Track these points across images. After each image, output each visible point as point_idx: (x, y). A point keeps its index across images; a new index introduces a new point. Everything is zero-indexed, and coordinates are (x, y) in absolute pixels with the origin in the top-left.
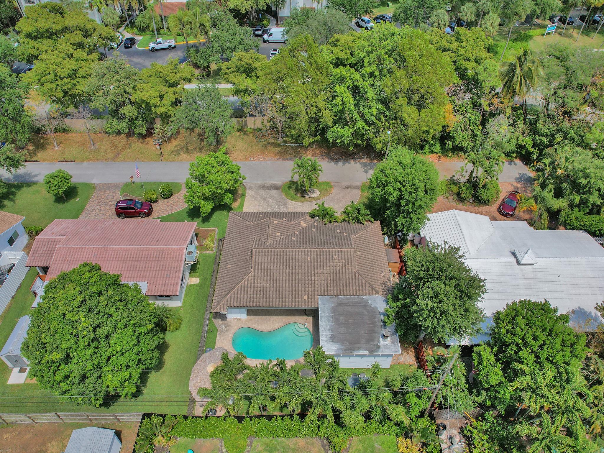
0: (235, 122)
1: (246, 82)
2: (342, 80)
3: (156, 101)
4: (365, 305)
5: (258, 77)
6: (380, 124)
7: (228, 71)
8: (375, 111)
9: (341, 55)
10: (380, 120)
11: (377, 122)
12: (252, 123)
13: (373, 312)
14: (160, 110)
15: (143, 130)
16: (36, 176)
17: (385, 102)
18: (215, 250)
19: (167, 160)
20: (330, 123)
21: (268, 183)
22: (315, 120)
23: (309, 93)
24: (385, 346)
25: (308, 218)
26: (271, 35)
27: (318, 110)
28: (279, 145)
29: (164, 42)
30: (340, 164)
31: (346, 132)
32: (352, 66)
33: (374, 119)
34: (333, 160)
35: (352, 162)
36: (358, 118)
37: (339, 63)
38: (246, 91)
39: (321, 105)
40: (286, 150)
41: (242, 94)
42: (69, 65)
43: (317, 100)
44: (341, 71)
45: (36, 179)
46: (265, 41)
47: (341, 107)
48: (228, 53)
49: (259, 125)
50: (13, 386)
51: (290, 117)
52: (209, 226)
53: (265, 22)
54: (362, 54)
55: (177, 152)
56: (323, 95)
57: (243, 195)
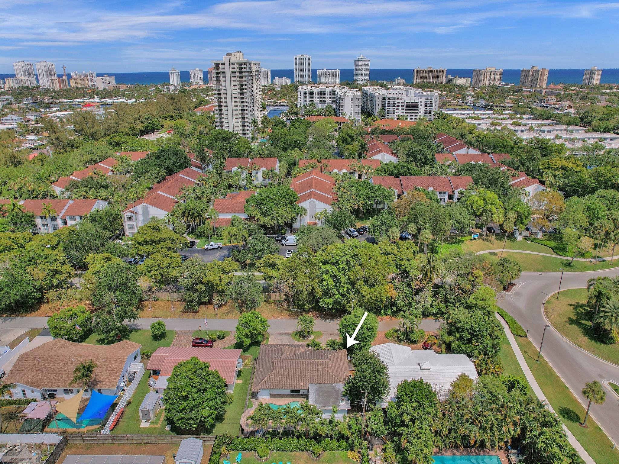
0: (263, 296)
1: (271, 272)
2: (327, 272)
3: (218, 282)
4: (334, 387)
5: (278, 269)
6: (349, 296)
7: (260, 265)
8: (345, 289)
9: (327, 258)
10: (350, 294)
11: (348, 295)
12: (274, 297)
13: (337, 391)
14: (218, 288)
15: (206, 299)
16: (140, 325)
17: (353, 284)
18: (251, 366)
19: (220, 318)
20: (321, 296)
21: (283, 332)
22: (312, 294)
23: (308, 279)
24: (342, 405)
25: (306, 347)
26: (287, 240)
27: (313, 288)
28: (290, 310)
29: (215, 244)
30: (328, 321)
31: (330, 301)
32: (333, 264)
33: (345, 293)
34: (324, 319)
35: (335, 320)
36: (337, 293)
37: (325, 262)
38: (271, 277)
39: (316, 285)
40: (295, 313)
41: (269, 279)
42: (167, 261)
43: (312, 283)
44: (327, 267)
45: (140, 327)
46: (283, 245)
47: (326, 287)
48: (259, 254)
49: (278, 298)
50: (143, 428)
51: (297, 293)
52: (247, 354)
53: (283, 231)
54: (338, 258)
55: (227, 313)
56: (316, 280)
57: (268, 338)
